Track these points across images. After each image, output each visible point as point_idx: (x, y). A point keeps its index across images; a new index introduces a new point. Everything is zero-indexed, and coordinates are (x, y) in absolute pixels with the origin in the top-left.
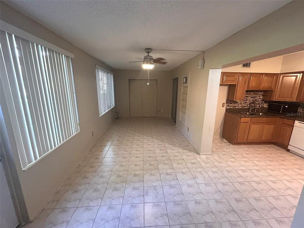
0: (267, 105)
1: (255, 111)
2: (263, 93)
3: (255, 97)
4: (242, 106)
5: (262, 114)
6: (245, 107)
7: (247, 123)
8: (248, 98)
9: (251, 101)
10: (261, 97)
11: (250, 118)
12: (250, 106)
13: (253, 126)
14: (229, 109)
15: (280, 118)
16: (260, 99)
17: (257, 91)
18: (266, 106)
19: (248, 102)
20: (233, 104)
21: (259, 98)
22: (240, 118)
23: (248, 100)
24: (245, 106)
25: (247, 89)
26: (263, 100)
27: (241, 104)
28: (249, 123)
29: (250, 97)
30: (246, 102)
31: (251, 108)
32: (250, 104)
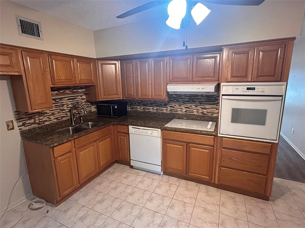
0: (95, 108)
1: (81, 121)
2: (84, 90)
3: (75, 99)
4: (57, 118)
5: (91, 123)
6: (64, 119)
7: (70, 152)
8: (65, 101)
9: (70, 106)
10: (84, 97)
11: (73, 141)
12: (71, 115)
13: (81, 153)
14: (30, 130)
15: (113, 125)
16: (83, 101)
17: (74, 87)
18: (93, 109)
19: (65, 108)
20: (37, 119)
21: (81, 98)
22: (51, 150)
23: (65, 106)
24: (62, 117)
25: (52, 86)
26: (88, 101)
27: (53, 114)
28: (74, 149)
29: (67, 99)
30: (62, 108)
31: (74, 118)
32: (70, 111)
